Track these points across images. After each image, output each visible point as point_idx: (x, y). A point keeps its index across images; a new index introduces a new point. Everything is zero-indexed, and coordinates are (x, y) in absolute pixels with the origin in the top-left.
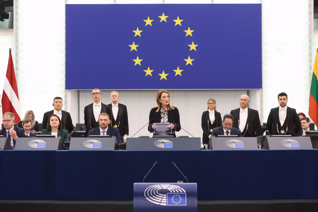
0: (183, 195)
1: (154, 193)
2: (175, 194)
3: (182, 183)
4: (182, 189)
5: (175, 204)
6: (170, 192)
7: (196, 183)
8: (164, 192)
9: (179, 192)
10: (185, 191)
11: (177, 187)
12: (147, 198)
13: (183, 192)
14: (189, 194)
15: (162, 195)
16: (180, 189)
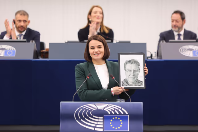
0: (124, 118)
1: (87, 116)
2: (114, 117)
3: (123, 102)
4: (123, 109)
5: (115, 130)
6: (107, 113)
7: (142, 103)
8: (100, 113)
9: (120, 113)
10: (127, 113)
11: (116, 107)
12: (77, 121)
13: (125, 113)
14: (133, 117)
15: (98, 117)
16: (121, 110)
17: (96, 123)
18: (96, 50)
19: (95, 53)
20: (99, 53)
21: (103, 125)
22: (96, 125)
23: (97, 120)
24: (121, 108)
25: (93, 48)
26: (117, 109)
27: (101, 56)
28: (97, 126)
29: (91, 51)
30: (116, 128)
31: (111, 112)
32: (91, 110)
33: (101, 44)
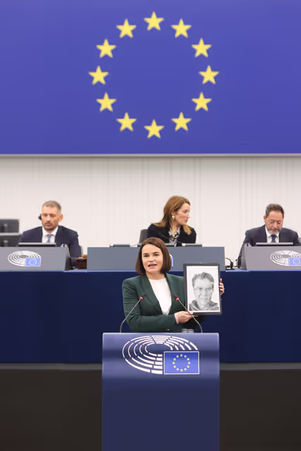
1: (140, 353)
2: (179, 354)
3: (191, 333)
4: (191, 343)
6: (168, 349)
7: (218, 334)
8: (158, 350)
9: (187, 349)
10: (196, 349)
11: (182, 340)
12: (126, 360)
13: (193, 349)
14: (205, 354)
15: (155, 355)
16: (189, 344)
17: (153, 363)
18: (151, 258)
19: (149, 263)
20: (155, 263)
21: (163, 365)
22: (153, 365)
23: (154, 359)
24: (187, 341)
25: (147, 255)
26: (183, 343)
27: (158, 268)
28: (155, 367)
29: (144, 260)
30: (182, 370)
31: (174, 347)
32: (146, 345)
33: (158, 250)
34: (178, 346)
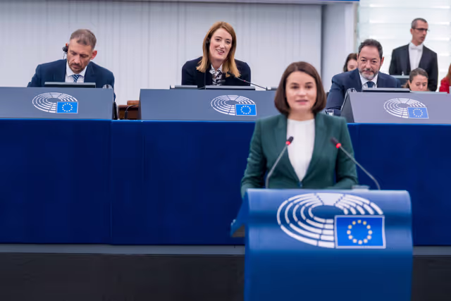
17: (320, 231)
18: (302, 91)
21: (334, 235)
22: (321, 235)
23: (321, 226)
24: (368, 202)
26: (361, 204)
27: (309, 105)
28: (323, 237)
30: (360, 242)
31: (349, 210)
32: (310, 206)
34: (355, 208)
